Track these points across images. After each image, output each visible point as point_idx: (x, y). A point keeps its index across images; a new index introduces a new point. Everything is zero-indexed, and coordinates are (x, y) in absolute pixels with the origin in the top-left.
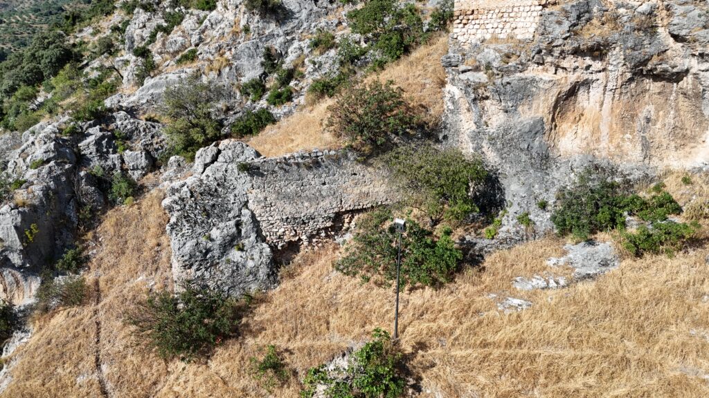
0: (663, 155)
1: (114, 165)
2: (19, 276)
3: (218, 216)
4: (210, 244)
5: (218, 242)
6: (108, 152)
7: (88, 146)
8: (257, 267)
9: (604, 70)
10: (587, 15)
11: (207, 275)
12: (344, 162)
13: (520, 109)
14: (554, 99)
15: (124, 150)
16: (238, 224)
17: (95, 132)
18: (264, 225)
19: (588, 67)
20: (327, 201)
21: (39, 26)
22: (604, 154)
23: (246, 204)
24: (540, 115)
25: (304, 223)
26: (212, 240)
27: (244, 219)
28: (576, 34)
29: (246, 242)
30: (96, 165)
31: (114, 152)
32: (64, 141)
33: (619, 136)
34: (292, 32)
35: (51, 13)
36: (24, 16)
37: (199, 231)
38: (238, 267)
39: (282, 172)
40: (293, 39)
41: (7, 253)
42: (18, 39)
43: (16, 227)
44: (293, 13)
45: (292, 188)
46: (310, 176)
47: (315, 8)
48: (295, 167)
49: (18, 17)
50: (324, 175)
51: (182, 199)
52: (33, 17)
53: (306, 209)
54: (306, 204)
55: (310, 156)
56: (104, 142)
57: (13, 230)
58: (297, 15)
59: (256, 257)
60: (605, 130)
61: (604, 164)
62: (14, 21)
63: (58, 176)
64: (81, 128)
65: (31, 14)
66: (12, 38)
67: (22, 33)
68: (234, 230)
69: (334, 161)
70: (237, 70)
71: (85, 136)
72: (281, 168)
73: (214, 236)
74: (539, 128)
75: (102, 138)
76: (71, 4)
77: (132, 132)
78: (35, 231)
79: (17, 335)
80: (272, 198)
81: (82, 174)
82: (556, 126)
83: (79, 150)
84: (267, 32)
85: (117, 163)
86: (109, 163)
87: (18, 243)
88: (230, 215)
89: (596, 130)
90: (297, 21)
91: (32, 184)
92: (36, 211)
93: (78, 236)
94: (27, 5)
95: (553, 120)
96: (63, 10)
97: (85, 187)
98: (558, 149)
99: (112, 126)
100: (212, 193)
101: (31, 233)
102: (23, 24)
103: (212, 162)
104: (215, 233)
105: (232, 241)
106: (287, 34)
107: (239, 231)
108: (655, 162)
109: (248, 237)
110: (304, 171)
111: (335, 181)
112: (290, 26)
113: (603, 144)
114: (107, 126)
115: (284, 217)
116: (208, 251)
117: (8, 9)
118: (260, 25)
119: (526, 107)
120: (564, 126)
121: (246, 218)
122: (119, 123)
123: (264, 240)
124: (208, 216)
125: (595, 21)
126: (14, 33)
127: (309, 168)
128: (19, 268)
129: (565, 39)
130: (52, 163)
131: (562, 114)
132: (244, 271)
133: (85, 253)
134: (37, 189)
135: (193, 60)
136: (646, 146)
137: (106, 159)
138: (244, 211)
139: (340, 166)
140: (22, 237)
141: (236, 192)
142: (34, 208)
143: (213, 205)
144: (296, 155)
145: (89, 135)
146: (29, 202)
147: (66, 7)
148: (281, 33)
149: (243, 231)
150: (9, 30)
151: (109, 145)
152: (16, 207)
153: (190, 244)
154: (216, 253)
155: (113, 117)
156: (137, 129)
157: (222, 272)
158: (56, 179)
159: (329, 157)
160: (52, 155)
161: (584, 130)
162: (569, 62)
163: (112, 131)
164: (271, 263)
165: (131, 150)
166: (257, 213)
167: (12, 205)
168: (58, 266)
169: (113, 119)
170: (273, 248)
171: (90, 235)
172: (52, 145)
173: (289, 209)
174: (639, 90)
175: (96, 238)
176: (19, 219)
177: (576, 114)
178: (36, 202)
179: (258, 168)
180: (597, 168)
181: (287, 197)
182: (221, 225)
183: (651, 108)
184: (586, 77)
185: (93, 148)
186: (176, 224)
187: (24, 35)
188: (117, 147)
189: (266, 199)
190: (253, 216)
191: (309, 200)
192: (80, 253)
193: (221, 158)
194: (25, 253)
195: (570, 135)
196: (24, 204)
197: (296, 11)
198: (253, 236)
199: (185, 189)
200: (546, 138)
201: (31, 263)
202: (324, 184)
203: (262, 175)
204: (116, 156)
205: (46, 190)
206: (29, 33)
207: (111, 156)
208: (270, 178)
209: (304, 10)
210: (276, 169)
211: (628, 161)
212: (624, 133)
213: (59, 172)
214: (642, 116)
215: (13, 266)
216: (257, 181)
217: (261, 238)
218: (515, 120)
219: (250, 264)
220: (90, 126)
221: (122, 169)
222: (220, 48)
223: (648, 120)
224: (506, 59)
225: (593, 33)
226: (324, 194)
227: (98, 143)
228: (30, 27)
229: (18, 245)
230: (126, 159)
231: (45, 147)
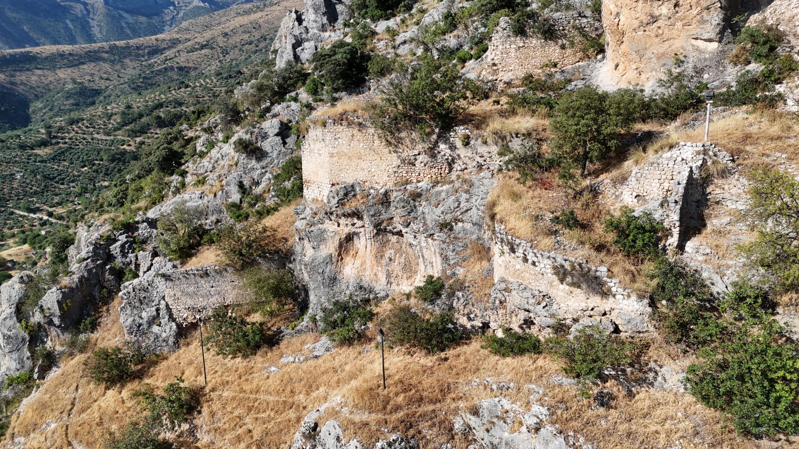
0: (400, 282)
1: (131, 261)
2: (59, 332)
3: (147, 304)
4: (141, 321)
5: (146, 320)
6: (128, 252)
7: (115, 249)
8: (168, 337)
9: (363, 226)
10: (353, 193)
11: (140, 339)
12: (224, 273)
13: (321, 247)
14: (338, 242)
15: (139, 251)
16: (158, 310)
17: (123, 238)
18: (174, 311)
19: (353, 225)
20: (215, 298)
21: (219, 89)
22: (368, 279)
23: (163, 298)
24: (330, 252)
25: (199, 311)
26: (142, 319)
27: (161, 307)
28: (342, 205)
29: (162, 321)
30: (119, 261)
31: (133, 252)
32: (101, 245)
33: (375, 267)
34: (267, 167)
35: (230, 77)
36: (207, 80)
37: (136, 312)
38: (157, 337)
39: (184, 279)
40: (266, 172)
41: (51, 317)
42: (199, 103)
43: (58, 301)
44: (267, 153)
45: (191, 289)
46: (203, 282)
47: (283, 149)
48: (192, 276)
49: (202, 81)
50: (212, 282)
51: (129, 293)
52: (215, 81)
53: (201, 302)
54: (201, 299)
55: (202, 270)
56: (127, 246)
57: (56, 303)
58: (270, 155)
59: (168, 331)
60: (368, 263)
61: (366, 286)
62: (198, 84)
63: (91, 269)
64: (115, 235)
65: (213, 78)
66: (195, 102)
67: (203, 97)
68: (155, 313)
69: (217, 273)
70: (227, 193)
71: (115, 241)
72: (184, 277)
73: (143, 316)
74: (328, 260)
75: (126, 243)
76: (249, 67)
77: (148, 238)
78: (69, 304)
79: (54, 369)
80: (179, 294)
81: (107, 267)
82: (342, 259)
83: (110, 251)
84: (249, 166)
85: (133, 260)
86: (128, 260)
87: (58, 311)
88: (153, 304)
89: (363, 263)
90: (270, 159)
91: (74, 273)
92: (73, 292)
93: (97, 310)
94: (213, 67)
95: (339, 254)
96: (241, 74)
97: (108, 276)
98: (343, 274)
99: (136, 234)
100: (146, 290)
101: (67, 305)
102: (206, 88)
103: (148, 271)
104: (144, 314)
105: (154, 320)
106: (263, 168)
107: (158, 314)
108: (394, 286)
109: (163, 318)
110: (198, 279)
111: (219, 285)
112: (264, 163)
113: (368, 273)
114: (133, 233)
115: (187, 307)
116: (140, 325)
117: (197, 72)
118: (245, 161)
119: (324, 246)
120: (348, 260)
121: (163, 305)
122: (140, 232)
123: (174, 320)
124: (141, 304)
125: (358, 196)
126: (197, 97)
127: (201, 277)
128: (58, 327)
129: (336, 207)
130: (89, 260)
131: (347, 251)
132: (160, 339)
133: (99, 320)
134: (76, 277)
135: (203, 183)
136: (388, 276)
137: (126, 257)
138: (162, 302)
139: (222, 276)
140: (61, 308)
141: (158, 290)
142: (71, 289)
143: (145, 297)
144: (193, 269)
145: (119, 240)
146: (69, 286)
147: (245, 70)
148: (259, 167)
149: (161, 314)
150: (193, 94)
151: (130, 247)
152: (61, 289)
153: (130, 320)
154: (145, 326)
155: (138, 227)
156: (151, 236)
157: (149, 338)
158: (89, 271)
159: (216, 271)
160: (91, 254)
161: (358, 262)
162: (343, 221)
163: (134, 238)
164: (176, 335)
165: (144, 251)
166: (170, 303)
167: (58, 287)
168: (81, 327)
169: (137, 229)
170: (179, 326)
171: (105, 308)
172: (91, 248)
173: (190, 302)
174: (385, 240)
175: (108, 310)
176: (61, 296)
177: (354, 252)
178: (74, 286)
179: (170, 276)
180: (361, 287)
181: (188, 294)
182: (148, 310)
183: (392, 251)
184: (353, 230)
185: (118, 250)
186: (124, 307)
187: (205, 99)
188: (135, 249)
189: (175, 295)
190: (167, 305)
191: (203, 297)
192: (97, 319)
193: (152, 268)
194: (62, 317)
195: (350, 265)
196: (65, 287)
197: (269, 151)
198: (167, 317)
199: (131, 286)
200: (334, 266)
201: (65, 324)
202: (212, 287)
203: (172, 280)
204: (133, 255)
205: (81, 279)
206: (210, 97)
207: (130, 255)
208: (177, 282)
209: (275, 151)
210: (181, 277)
211: (380, 285)
212: (378, 266)
213: (92, 266)
214: (387, 255)
215: (55, 325)
216: (169, 284)
217: (172, 318)
218: (318, 254)
219: (164, 335)
220: (121, 234)
221: (136, 264)
222: (220, 176)
223: (391, 260)
224: (314, 216)
225: (351, 206)
226: (212, 293)
227: (123, 246)
228: (212, 90)
229: (58, 313)
230: (139, 257)
231: (87, 249)
